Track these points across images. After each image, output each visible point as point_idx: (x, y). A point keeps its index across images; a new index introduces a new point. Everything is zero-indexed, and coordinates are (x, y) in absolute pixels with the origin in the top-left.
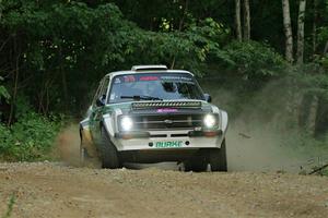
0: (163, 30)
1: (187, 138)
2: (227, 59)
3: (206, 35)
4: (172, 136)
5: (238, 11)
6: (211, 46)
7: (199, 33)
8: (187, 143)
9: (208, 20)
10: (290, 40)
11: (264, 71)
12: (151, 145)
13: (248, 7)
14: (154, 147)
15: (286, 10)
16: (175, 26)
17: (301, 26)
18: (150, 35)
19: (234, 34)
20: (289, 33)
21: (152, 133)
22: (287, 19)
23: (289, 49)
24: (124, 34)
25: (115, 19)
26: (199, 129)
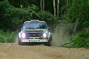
0: (21, 8)
2: (38, 16)
3: (32, 9)
5: (41, 3)
6: (33, 12)
7: (31, 9)
8: (39, 40)
9: (33, 5)
10: (55, 11)
11: (48, 19)
12: (29, 41)
13: (44, 2)
14: (30, 41)
15: (54, 3)
16: (24, 7)
17: (58, 7)
18: (17, 9)
19: (40, 9)
20: (55, 9)
22: (54, 5)
23: (55, 13)
24: (10, 9)
25: (8, 4)
26: (42, 37)
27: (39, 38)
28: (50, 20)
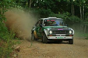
0: (59, 14)
1: (65, 36)
2: (70, 19)
4: (61, 36)
5: (72, 10)
6: (67, 17)
7: (65, 14)
8: (65, 37)
9: (67, 12)
10: (81, 16)
11: (76, 21)
12: (56, 38)
13: (74, 10)
15: (81, 10)
16: (61, 13)
17: (83, 13)
18: (56, 15)
19: (71, 14)
20: (81, 14)
21: (57, 35)
22: (81, 12)
23: (81, 17)
24: (52, 14)
25: (50, 11)
26: (68, 34)
27: (65, 35)
28: (78, 22)
